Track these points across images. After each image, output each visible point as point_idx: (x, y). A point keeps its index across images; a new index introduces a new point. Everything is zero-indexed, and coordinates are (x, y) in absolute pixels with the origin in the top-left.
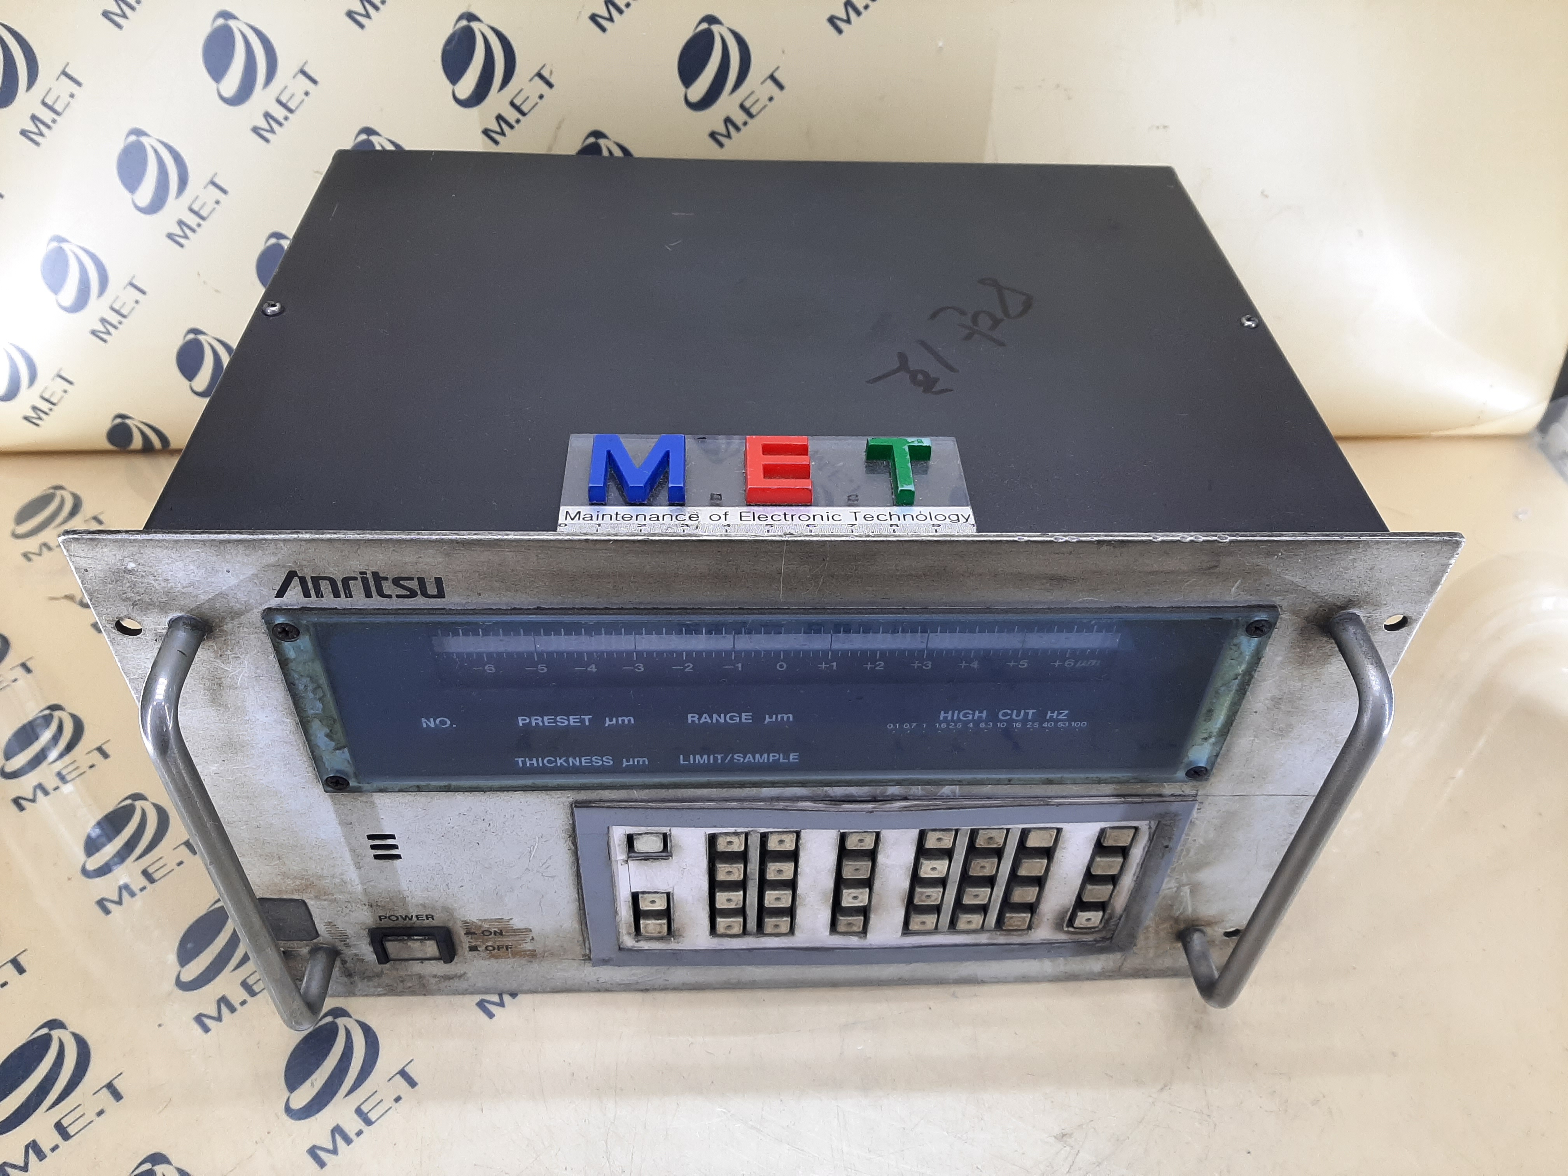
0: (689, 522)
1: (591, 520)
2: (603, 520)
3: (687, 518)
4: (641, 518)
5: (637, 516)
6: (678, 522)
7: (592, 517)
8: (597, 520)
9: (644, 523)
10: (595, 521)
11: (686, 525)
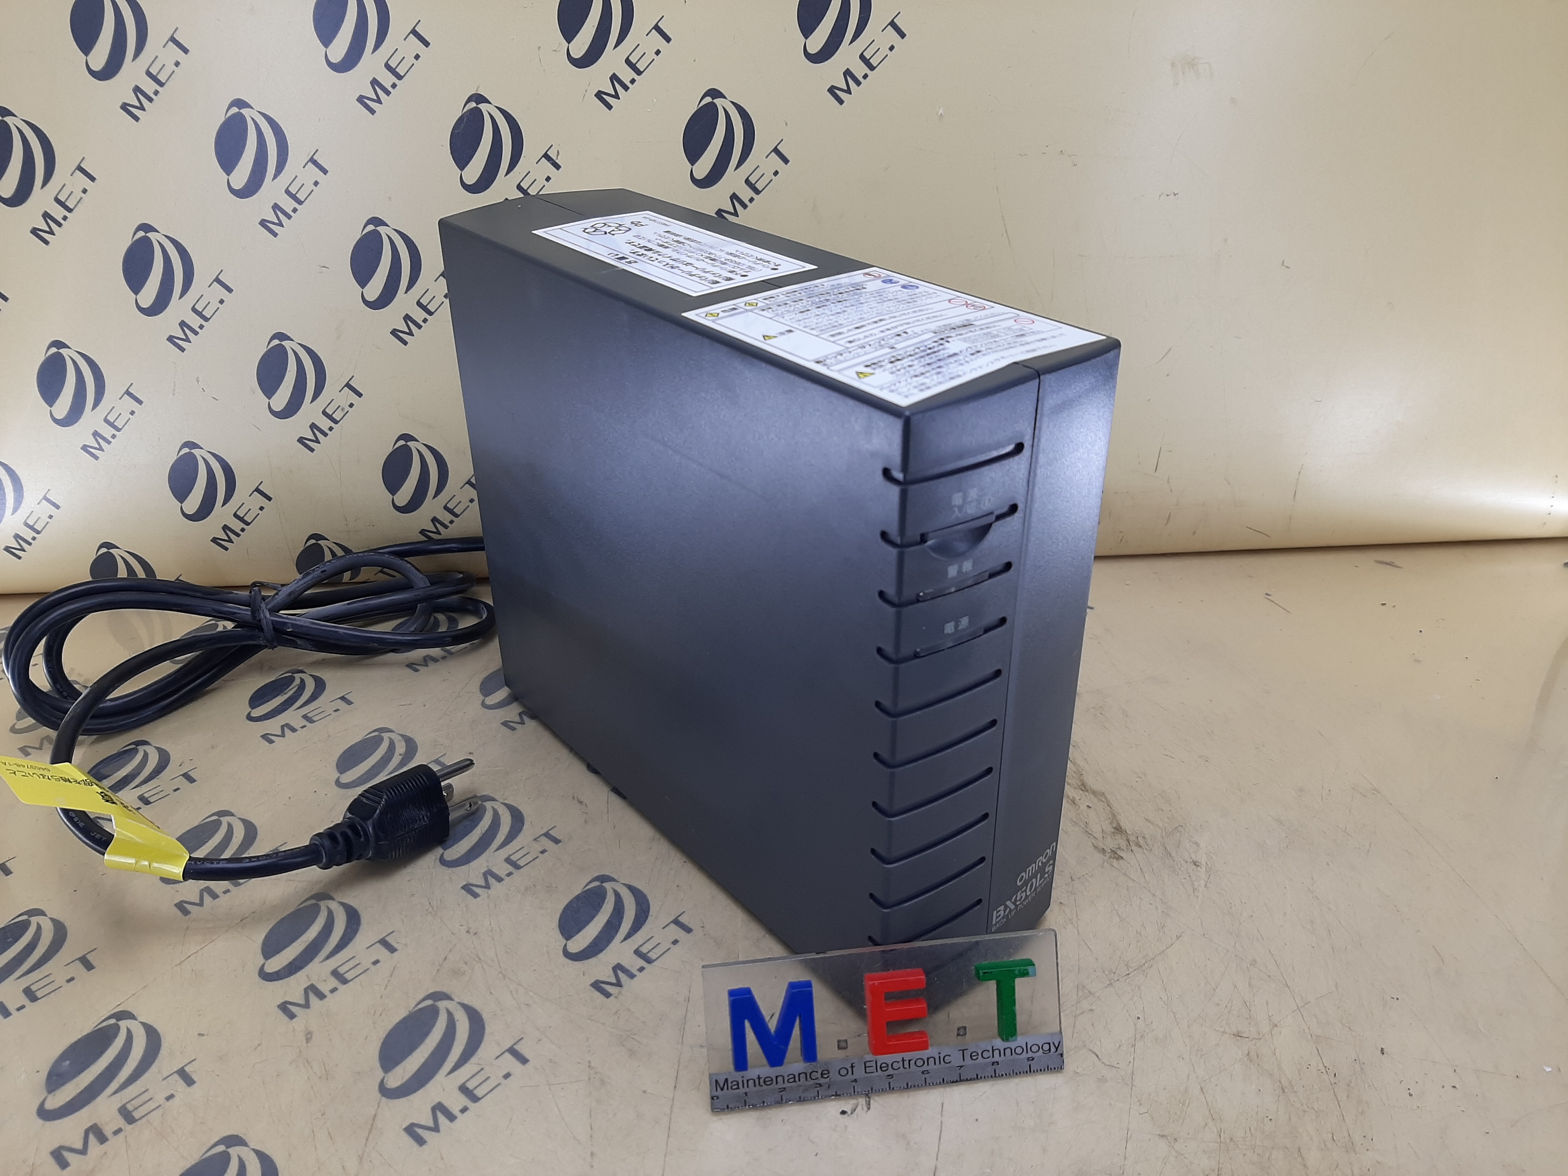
0: (822, 1081)
1: (738, 1088)
2: (748, 1087)
3: (819, 1076)
4: (780, 1079)
5: (777, 1077)
6: (812, 1082)
7: (738, 1084)
8: (743, 1087)
9: (784, 1086)
10: (742, 1091)
11: (820, 1084)
